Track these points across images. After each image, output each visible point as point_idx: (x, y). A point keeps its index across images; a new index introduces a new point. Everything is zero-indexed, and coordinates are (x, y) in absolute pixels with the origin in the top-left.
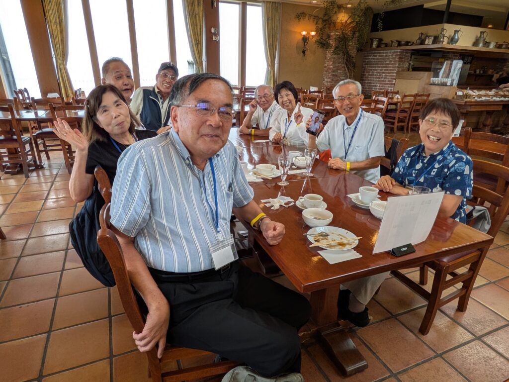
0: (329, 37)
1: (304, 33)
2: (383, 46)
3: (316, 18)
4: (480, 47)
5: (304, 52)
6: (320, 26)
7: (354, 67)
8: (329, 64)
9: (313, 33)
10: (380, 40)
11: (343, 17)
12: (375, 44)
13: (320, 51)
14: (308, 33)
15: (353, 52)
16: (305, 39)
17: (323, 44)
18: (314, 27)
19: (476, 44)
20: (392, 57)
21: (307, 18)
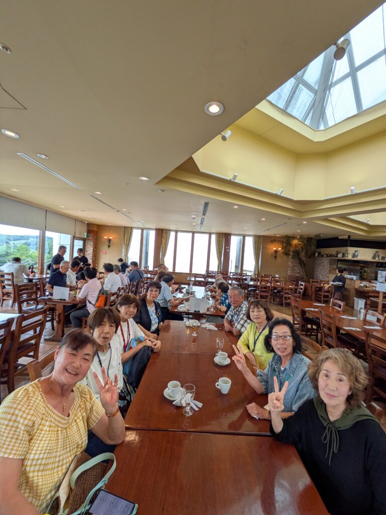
0: (289, 250)
1: (275, 249)
2: (320, 256)
3: (282, 242)
4: (377, 260)
5: (276, 257)
6: (284, 246)
7: (305, 266)
8: (290, 263)
9: (280, 249)
10: (320, 253)
11: (295, 242)
12: (316, 255)
13: (285, 257)
14: (277, 249)
15: (304, 259)
16: (276, 252)
17: (286, 254)
18: (281, 246)
19: (374, 258)
20: (326, 261)
21: (276, 243)
